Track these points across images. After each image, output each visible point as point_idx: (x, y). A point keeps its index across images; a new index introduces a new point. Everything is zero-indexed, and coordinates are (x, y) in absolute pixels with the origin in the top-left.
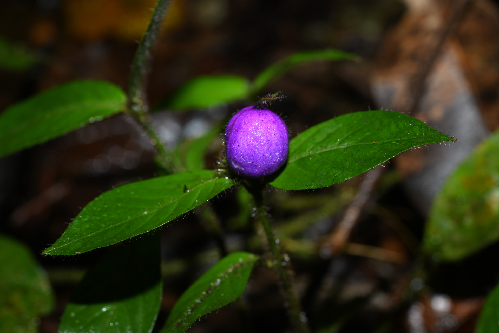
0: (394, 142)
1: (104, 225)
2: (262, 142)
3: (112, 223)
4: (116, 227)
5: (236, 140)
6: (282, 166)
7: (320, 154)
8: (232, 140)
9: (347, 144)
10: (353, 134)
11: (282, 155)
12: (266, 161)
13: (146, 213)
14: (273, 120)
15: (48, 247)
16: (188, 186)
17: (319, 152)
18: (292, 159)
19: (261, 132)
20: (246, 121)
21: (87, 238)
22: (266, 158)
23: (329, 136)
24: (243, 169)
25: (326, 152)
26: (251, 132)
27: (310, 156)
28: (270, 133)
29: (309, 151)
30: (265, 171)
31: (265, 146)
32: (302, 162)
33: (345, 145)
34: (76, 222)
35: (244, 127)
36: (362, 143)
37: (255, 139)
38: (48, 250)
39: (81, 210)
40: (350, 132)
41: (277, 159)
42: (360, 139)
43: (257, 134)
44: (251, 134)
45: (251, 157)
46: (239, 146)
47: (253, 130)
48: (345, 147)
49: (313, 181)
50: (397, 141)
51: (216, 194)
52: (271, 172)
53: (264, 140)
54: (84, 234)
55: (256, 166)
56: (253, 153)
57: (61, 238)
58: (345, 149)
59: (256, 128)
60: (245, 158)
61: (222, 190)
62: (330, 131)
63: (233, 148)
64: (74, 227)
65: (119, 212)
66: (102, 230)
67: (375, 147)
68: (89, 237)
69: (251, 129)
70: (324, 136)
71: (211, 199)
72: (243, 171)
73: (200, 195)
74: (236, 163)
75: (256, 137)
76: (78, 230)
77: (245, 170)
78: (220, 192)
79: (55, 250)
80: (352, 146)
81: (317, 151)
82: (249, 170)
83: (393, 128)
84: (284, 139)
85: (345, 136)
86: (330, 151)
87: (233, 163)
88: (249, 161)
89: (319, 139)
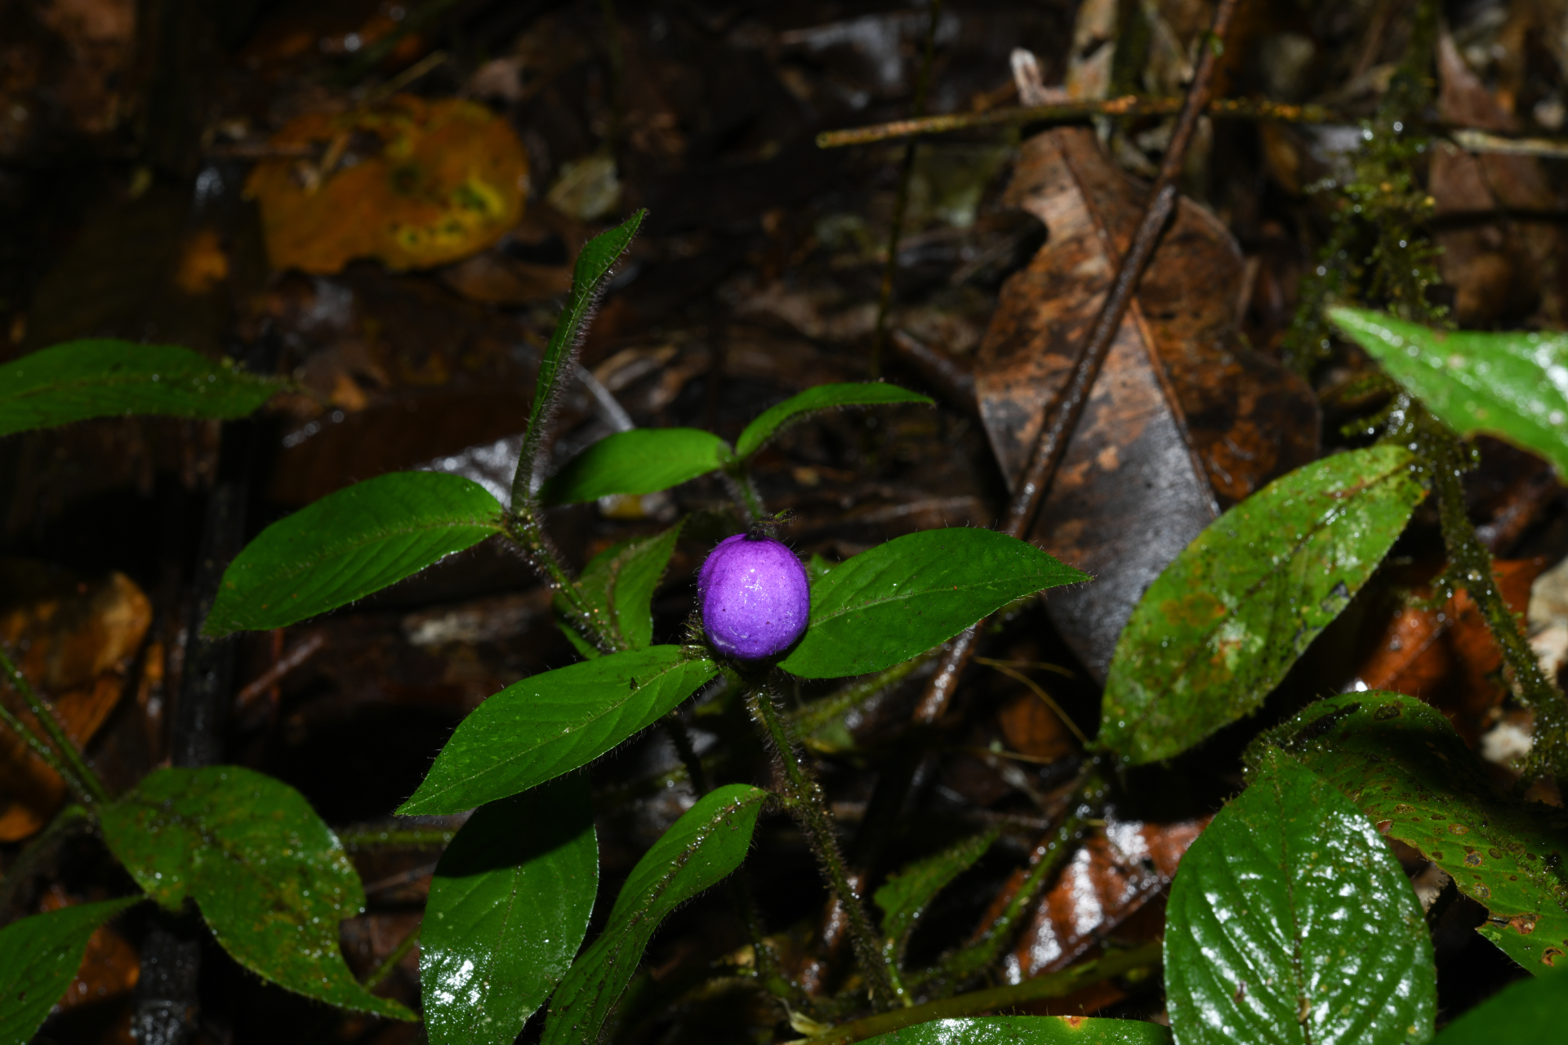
0: (989, 587)
1: (495, 758)
2: (765, 602)
3: (509, 752)
4: (517, 759)
5: (719, 601)
6: (800, 635)
7: (866, 611)
8: (712, 599)
9: (909, 591)
10: (919, 573)
11: (800, 619)
12: (772, 632)
13: (567, 731)
14: (782, 560)
15: (403, 801)
16: (639, 677)
17: (863, 607)
18: (817, 621)
19: (761, 584)
20: (733, 564)
21: (470, 781)
22: (772, 627)
23: (879, 576)
24: (733, 647)
25: (875, 607)
26: (744, 585)
27: (846, 615)
28: (776, 585)
29: (846, 607)
30: (771, 648)
31: (769, 607)
32: (834, 625)
33: (907, 594)
34: (445, 754)
35: (731, 576)
36: (935, 590)
37: (752, 597)
38: (403, 807)
39: (452, 732)
40: (915, 570)
41: (792, 626)
42: (932, 582)
43: (754, 589)
44: (745, 589)
45: (745, 628)
46: (724, 610)
47: (747, 581)
48: (907, 597)
49: (855, 661)
50: (994, 585)
51: (691, 694)
52: (782, 648)
53: (767, 599)
54: (464, 775)
55: (756, 642)
56: (749, 621)
57: (423, 785)
58: (908, 601)
59: (752, 578)
60: (737, 629)
61: (699, 686)
62: (881, 566)
63: (714, 614)
64: (443, 764)
65: (518, 731)
66: (494, 766)
67: (957, 597)
68: (473, 779)
69: (743, 580)
70: (871, 577)
71: (681, 704)
72: (733, 650)
73: (660, 693)
74: (721, 637)
75: (752, 593)
76: (450, 768)
77: (738, 648)
78: (696, 689)
79: (416, 808)
80: (919, 596)
81: (859, 605)
82: (745, 648)
83: (988, 560)
84: (801, 592)
85: (907, 576)
86: (881, 606)
87: (715, 638)
88: (744, 634)
89: (862, 582)
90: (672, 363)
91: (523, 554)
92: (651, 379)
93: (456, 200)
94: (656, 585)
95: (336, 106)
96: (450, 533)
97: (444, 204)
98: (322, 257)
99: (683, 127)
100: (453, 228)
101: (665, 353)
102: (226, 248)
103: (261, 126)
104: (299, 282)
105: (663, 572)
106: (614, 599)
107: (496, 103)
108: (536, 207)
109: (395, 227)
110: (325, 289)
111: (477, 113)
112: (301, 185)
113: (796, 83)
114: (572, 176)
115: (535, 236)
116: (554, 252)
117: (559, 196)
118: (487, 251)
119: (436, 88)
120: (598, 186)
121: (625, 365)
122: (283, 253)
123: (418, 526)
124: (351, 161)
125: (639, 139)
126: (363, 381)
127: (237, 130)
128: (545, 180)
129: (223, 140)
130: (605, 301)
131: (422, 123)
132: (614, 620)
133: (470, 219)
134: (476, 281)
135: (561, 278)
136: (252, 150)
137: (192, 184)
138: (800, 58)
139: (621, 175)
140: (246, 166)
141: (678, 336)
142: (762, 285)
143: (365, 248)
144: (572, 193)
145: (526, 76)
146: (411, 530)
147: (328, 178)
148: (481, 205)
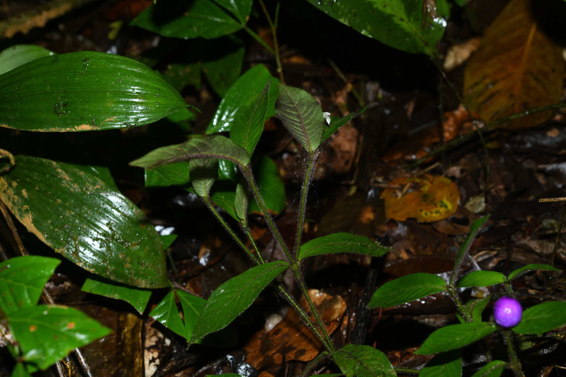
1: (439, 343)
3: (443, 342)
4: (444, 344)
6: (518, 323)
7: (536, 319)
8: (497, 311)
9: (548, 315)
13: (457, 339)
14: (516, 303)
16: (477, 328)
23: (541, 311)
25: (538, 318)
27: (531, 320)
29: (531, 318)
30: (511, 325)
32: (528, 321)
34: (427, 341)
36: (554, 316)
42: (554, 314)
48: (547, 317)
54: (431, 346)
63: (497, 315)
64: (426, 343)
65: (446, 338)
66: (439, 345)
67: (559, 318)
68: (433, 347)
72: (501, 324)
73: (482, 333)
79: (419, 352)
80: (550, 317)
81: (535, 317)
85: (548, 312)
86: (540, 318)
87: (497, 321)
89: (536, 312)
90: (496, 256)
91: (450, 296)
92: (489, 260)
93: (439, 205)
94: (483, 309)
95: (408, 175)
96: (433, 289)
97: (436, 205)
98: (400, 216)
99: (506, 189)
100: (437, 212)
101: (494, 253)
102: (374, 211)
103: (387, 179)
104: (393, 223)
105: (486, 306)
106: (472, 312)
107: (453, 178)
108: (461, 209)
109: (421, 210)
110: (400, 225)
111: (447, 180)
112: (397, 196)
113: (541, 179)
114: (472, 201)
115: (461, 217)
116: (465, 222)
117: (468, 206)
118: (446, 219)
119: (436, 172)
120: (480, 204)
121: (482, 255)
122: (390, 214)
123: (425, 286)
124: (411, 191)
125: (493, 191)
126: (408, 252)
127: (380, 180)
128: (464, 201)
129: (376, 182)
130: (478, 236)
131: (432, 182)
132: (472, 316)
133: (442, 210)
134: (442, 228)
135: (467, 229)
136: (383, 185)
137: (367, 194)
138: (543, 172)
139: (486, 202)
140: (382, 190)
141: (499, 249)
142: (524, 237)
143: (412, 216)
144: (471, 205)
145: (462, 171)
146: (423, 287)
147: (404, 195)
148: (446, 207)
